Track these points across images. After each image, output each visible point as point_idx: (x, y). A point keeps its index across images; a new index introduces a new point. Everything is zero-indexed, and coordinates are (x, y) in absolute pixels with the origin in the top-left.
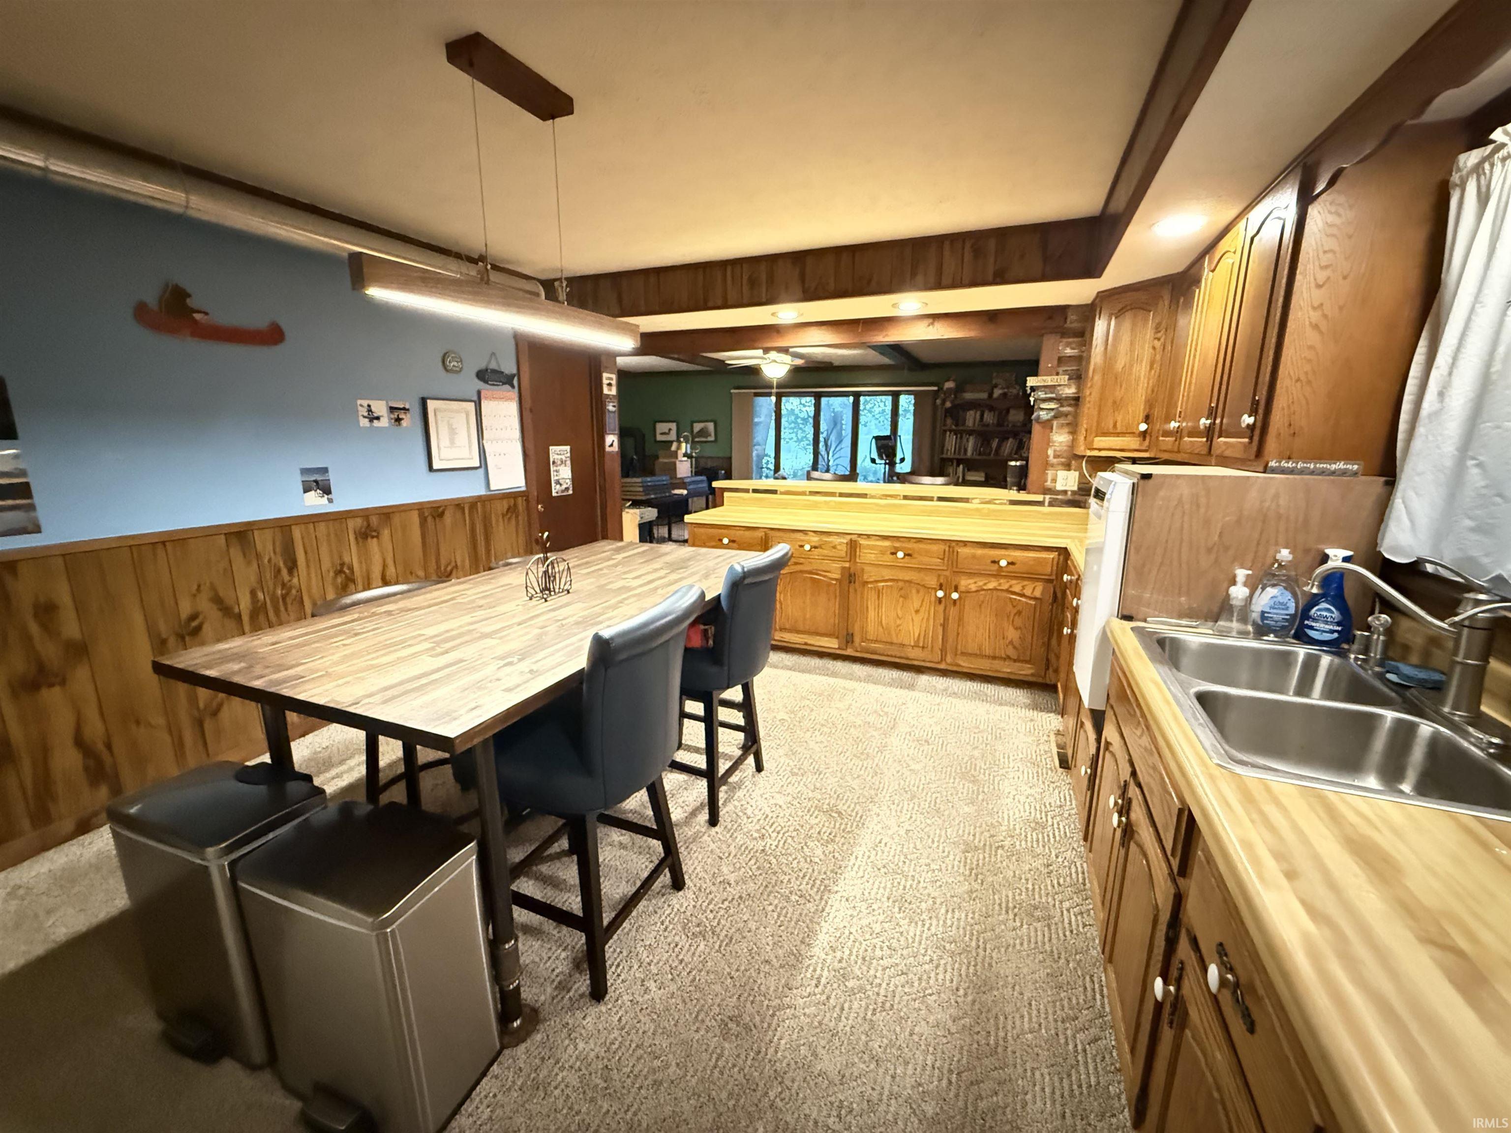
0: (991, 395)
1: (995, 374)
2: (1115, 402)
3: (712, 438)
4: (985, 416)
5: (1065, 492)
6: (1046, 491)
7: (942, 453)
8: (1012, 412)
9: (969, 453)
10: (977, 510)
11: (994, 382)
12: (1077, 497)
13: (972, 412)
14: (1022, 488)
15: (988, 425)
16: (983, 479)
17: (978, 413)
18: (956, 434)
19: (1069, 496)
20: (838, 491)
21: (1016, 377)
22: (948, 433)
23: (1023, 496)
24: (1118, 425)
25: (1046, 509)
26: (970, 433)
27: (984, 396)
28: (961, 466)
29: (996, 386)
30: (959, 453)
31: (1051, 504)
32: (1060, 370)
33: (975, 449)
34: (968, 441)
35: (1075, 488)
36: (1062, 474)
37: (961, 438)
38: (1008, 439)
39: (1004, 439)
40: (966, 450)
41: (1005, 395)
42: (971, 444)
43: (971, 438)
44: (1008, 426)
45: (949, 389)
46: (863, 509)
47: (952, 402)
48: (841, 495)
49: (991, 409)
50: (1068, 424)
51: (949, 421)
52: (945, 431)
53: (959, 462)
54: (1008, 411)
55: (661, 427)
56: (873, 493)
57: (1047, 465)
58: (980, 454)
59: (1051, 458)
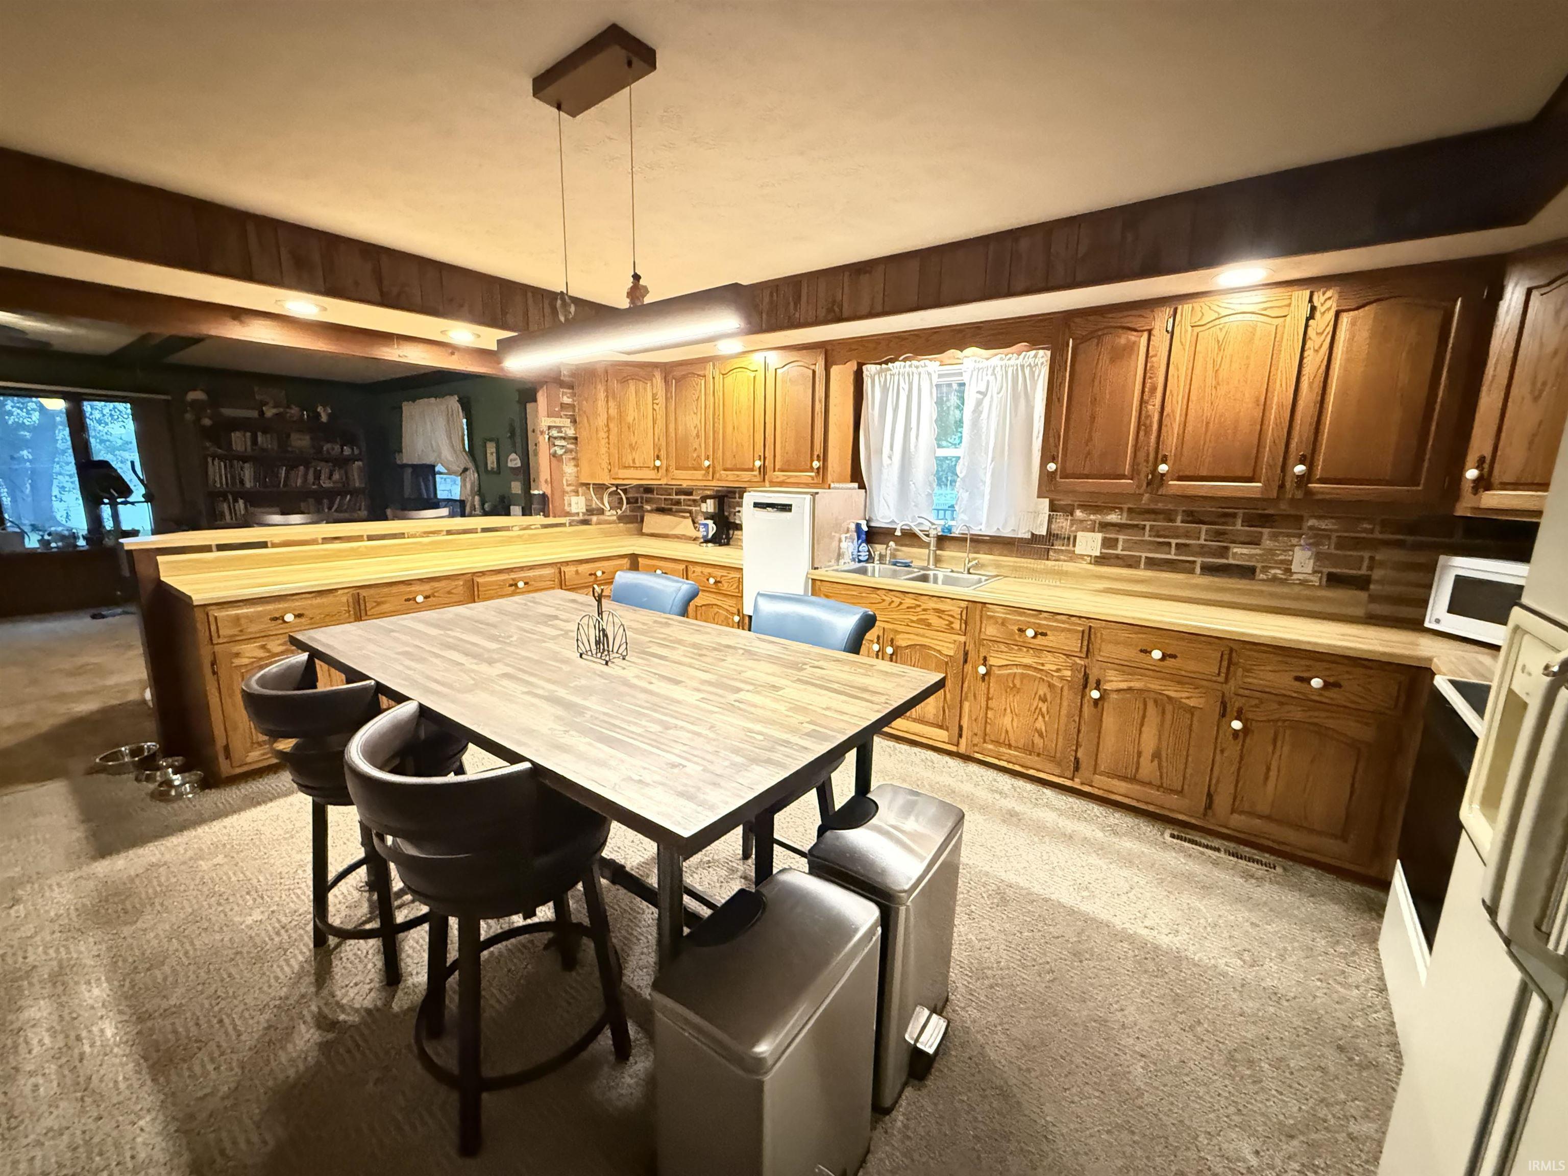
0: (261, 414)
1: (256, 388)
2: (631, 445)
4: (260, 439)
5: (578, 514)
6: (568, 514)
8: (293, 436)
9: (248, 484)
10: (519, 536)
11: (260, 399)
12: (586, 517)
13: (238, 434)
14: (546, 515)
15: (265, 450)
17: (248, 435)
18: (222, 461)
19: (581, 517)
20: (365, 534)
22: (210, 460)
23: (550, 520)
24: (636, 461)
25: (568, 529)
26: (244, 459)
27: (252, 413)
29: (263, 403)
30: (234, 485)
31: (570, 525)
32: (562, 413)
33: (256, 479)
34: (242, 469)
35: (584, 510)
36: (574, 499)
37: (232, 465)
38: (297, 466)
39: (291, 467)
40: (242, 482)
41: (280, 415)
42: (248, 474)
43: (247, 465)
44: (293, 452)
45: (197, 401)
46: (405, 550)
48: (370, 538)
49: (266, 431)
50: (573, 459)
51: (207, 443)
52: (206, 457)
53: (236, 496)
54: (289, 434)
56: (412, 531)
57: (564, 492)
59: (565, 487)
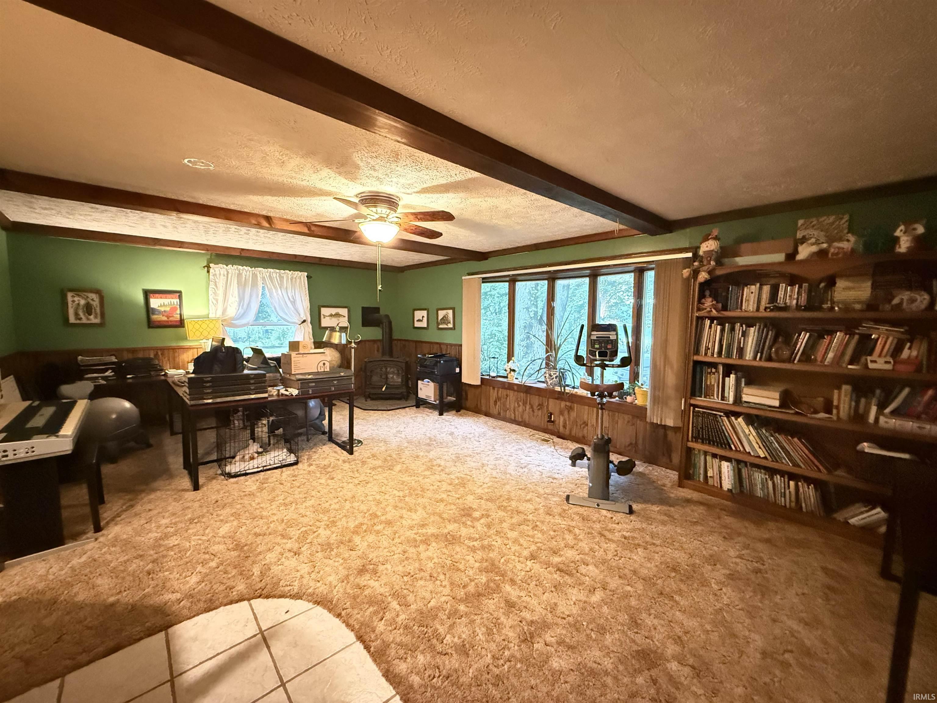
0: (791, 257)
1: (800, 222)
3: (451, 326)
4: (781, 293)
7: (697, 352)
8: (841, 284)
9: (749, 354)
11: (799, 235)
13: (754, 288)
15: (785, 308)
16: (777, 403)
17: (766, 289)
18: (722, 325)
21: (850, 221)
22: (708, 322)
26: (749, 322)
27: (780, 257)
28: (732, 376)
29: (803, 240)
30: (729, 355)
33: (759, 348)
34: (744, 334)
37: (733, 329)
38: (832, 333)
40: (741, 351)
41: (822, 253)
42: (751, 341)
43: (751, 330)
44: (832, 309)
45: (709, 253)
47: (710, 272)
49: (793, 280)
51: (708, 302)
52: (701, 319)
53: (728, 370)
54: (831, 282)
55: (419, 314)
58: (769, 359)
